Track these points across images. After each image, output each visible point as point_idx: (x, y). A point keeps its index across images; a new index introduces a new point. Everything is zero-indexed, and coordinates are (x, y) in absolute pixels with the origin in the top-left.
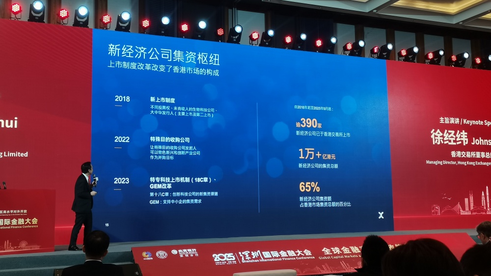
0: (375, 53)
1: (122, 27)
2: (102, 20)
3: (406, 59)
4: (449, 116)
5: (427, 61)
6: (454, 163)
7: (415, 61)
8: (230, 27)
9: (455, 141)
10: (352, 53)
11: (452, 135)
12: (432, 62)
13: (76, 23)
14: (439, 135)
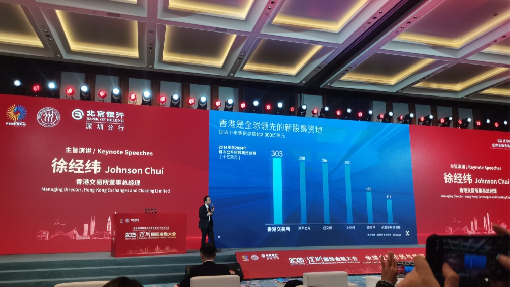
0: (401, 120)
1: (228, 109)
2: (215, 104)
3: (424, 123)
4: (458, 163)
5: (440, 125)
6: (462, 196)
7: (431, 125)
8: (299, 106)
9: (462, 181)
10: (384, 121)
11: (460, 176)
12: (444, 125)
13: (199, 107)
14: (450, 177)
